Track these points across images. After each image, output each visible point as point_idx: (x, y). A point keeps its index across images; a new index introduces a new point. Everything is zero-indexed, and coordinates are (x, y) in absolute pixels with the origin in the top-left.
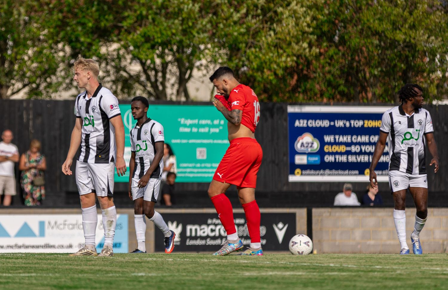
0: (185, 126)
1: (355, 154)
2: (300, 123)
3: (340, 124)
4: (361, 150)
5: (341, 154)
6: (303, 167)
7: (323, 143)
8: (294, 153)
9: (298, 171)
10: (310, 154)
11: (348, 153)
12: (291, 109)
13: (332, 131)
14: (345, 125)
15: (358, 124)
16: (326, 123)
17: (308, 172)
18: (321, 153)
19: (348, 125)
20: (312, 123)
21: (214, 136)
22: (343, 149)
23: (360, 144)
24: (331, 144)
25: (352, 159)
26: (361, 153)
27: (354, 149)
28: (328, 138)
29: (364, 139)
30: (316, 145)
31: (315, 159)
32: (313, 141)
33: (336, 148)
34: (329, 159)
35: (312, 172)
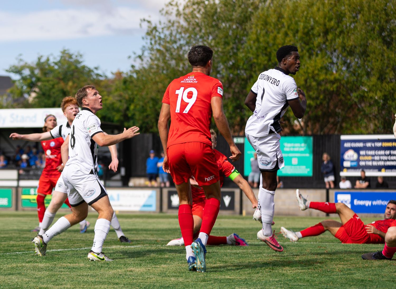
0: (287, 147)
1: (377, 161)
2: (347, 145)
3: (369, 145)
4: (380, 158)
5: (369, 161)
6: (348, 168)
7: (359, 155)
8: (343, 160)
9: (345, 170)
10: (352, 161)
11: (373, 160)
12: (343, 137)
13: (365, 148)
14: (372, 146)
15: (379, 144)
16: (361, 145)
17: (350, 170)
18: (358, 160)
19: (373, 145)
20: (354, 145)
21: (302, 152)
22: (370, 158)
23: (380, 155)
24: (364, 156)
25: (375, 163)
26: (380, 160)
27: (376, 158)
28: (362, 153)
29: (382, 152)
30: (355, 156)
31: (354, 164)
32: (354, 155)
33: (366, 158)
34: (362, 163)
35: (353, 170)
